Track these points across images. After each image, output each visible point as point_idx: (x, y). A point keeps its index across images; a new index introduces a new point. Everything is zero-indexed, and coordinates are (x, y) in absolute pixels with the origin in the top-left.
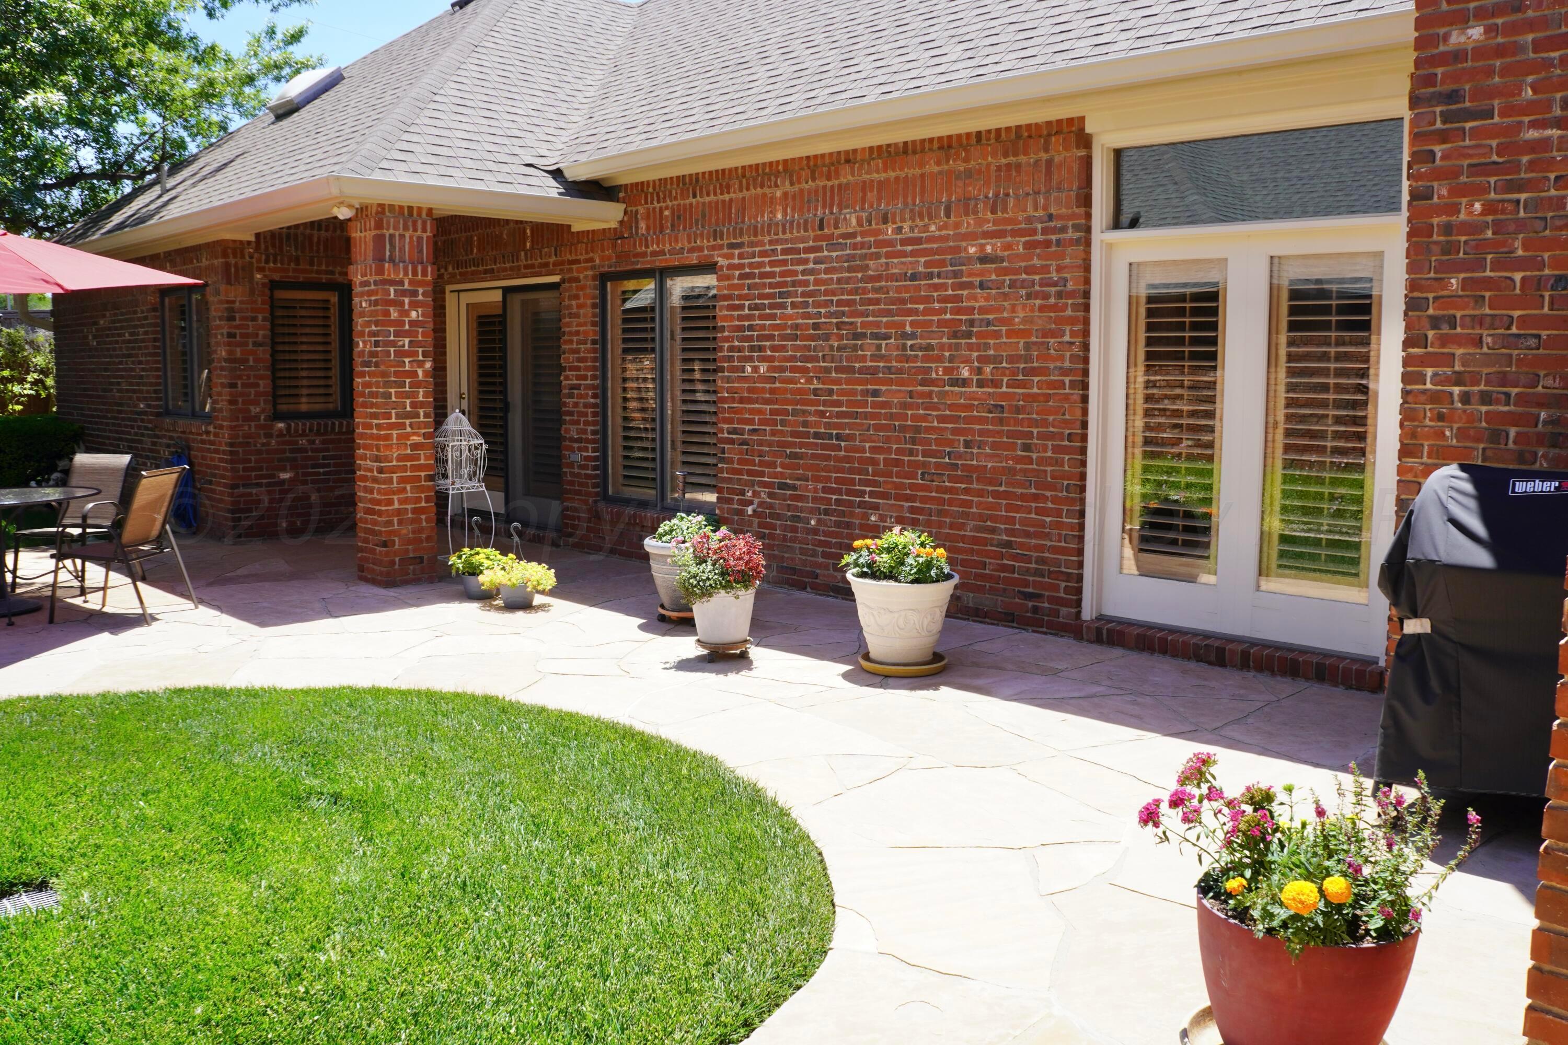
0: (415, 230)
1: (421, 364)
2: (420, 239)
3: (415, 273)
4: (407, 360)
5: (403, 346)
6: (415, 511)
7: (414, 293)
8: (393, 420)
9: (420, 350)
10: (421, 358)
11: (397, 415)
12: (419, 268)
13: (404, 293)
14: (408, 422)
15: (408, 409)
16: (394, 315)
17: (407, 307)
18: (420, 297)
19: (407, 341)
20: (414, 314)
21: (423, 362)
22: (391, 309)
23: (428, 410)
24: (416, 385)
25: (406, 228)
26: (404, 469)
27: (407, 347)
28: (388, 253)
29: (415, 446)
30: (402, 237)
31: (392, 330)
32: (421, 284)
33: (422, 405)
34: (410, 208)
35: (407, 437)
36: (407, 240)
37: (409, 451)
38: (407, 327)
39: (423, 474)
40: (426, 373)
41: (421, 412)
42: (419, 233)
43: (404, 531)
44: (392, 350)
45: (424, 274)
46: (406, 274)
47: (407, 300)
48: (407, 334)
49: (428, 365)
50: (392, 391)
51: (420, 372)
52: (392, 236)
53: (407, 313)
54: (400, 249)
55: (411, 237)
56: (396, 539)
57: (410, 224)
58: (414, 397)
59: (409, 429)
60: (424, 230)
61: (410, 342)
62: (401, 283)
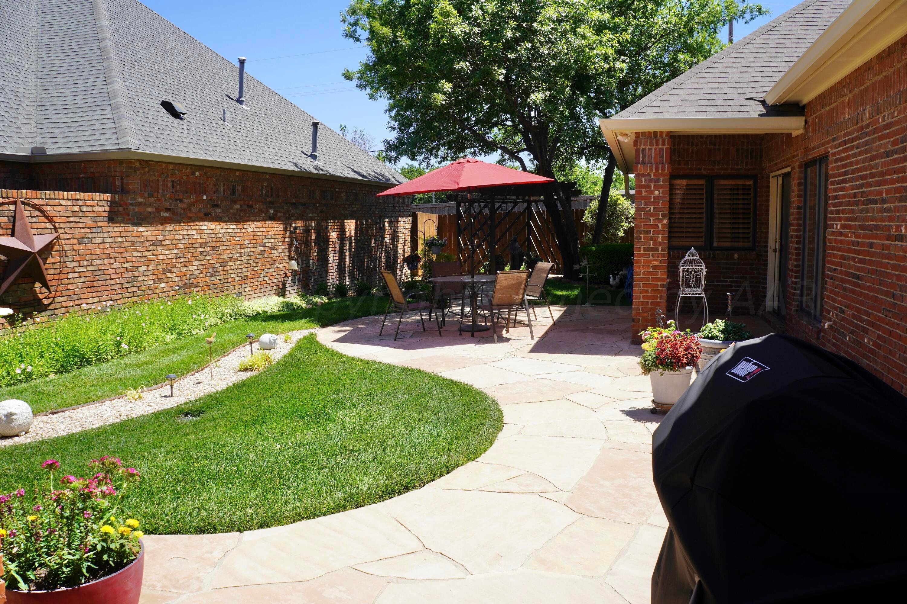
0: (657, 145)
1: (660, 221)
2: (661, 150)
3: (657, 169)
4: (652, 219)
5: (650, 211)
6: (652, 303)
7: (658, 181)
8: (642, 252)
9: (661, 213)
10: (661, 217)
11: (644, 250)
12: (660, 166)
13: (650, 181)
14: (651, 253)
15: (652, 246)
16: (644, 193)
17: (652, 188)
18: (661, 183)
19: (652, 208)
20: (657, 193)
21: (662, 220)
22: (643, 190)
23: (664, 247)
24: (657, 232)
25: (651, 144)
26: (648, 279)
27: (652, 211)
28: (641, 159)
29: (655, 267)
30: (650, 149)
31: (643, 202)
32: (663, 175)
33: (660, 244)
34: (655, 133)
35: (650, 261)
36: (653, 151)
37: (651, 270)
38: (652, 200)
39: (659, 283)
40: (663, 226)
41: (660, 248)
42: (660, 146)
43: (646, 315)
44: (643, 213)
45: (663, 169)
46: (651, 170)
47: (653, 185)
48: (653, 203)
49: (665, 221)
50: (642, 235)
51: (660, 225)
52: (644, 150)
53: (652, 192)
54: (649, 156)
55: (656, 150)
56: (641, 318)
57: (654, 142)
58: (655, 239)
59: (651, 258)
60: (663, 144)
61: (654, 208)
62: (649, 175)
